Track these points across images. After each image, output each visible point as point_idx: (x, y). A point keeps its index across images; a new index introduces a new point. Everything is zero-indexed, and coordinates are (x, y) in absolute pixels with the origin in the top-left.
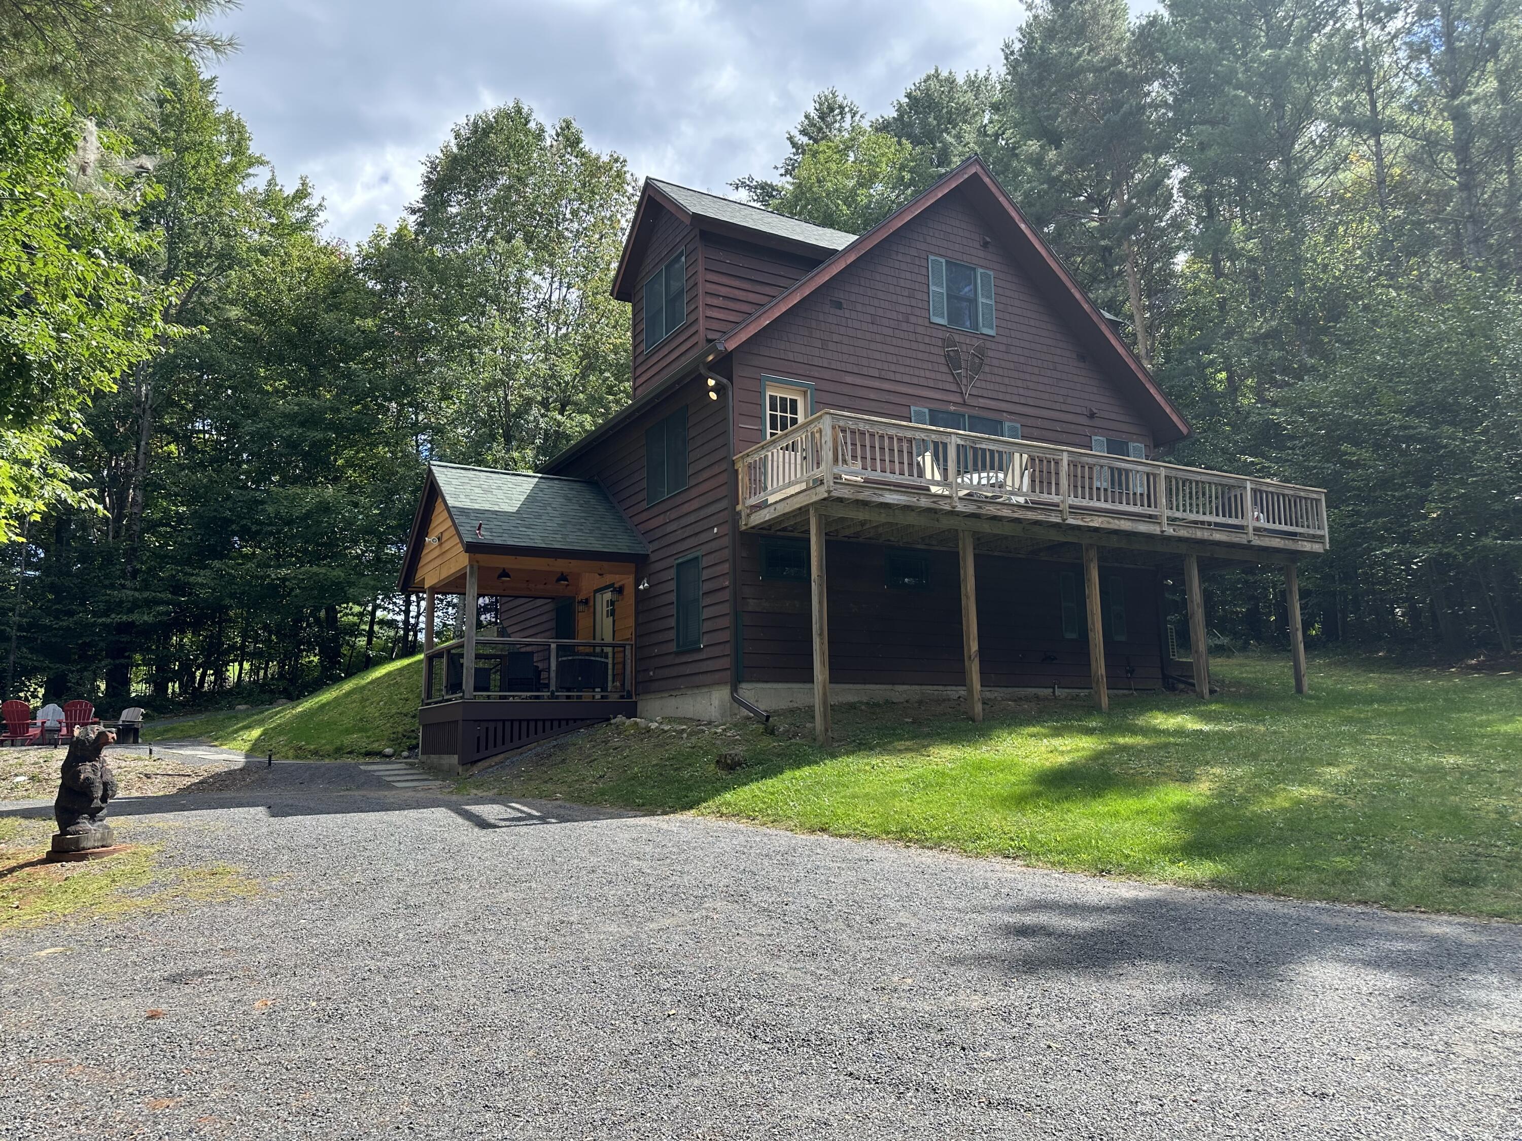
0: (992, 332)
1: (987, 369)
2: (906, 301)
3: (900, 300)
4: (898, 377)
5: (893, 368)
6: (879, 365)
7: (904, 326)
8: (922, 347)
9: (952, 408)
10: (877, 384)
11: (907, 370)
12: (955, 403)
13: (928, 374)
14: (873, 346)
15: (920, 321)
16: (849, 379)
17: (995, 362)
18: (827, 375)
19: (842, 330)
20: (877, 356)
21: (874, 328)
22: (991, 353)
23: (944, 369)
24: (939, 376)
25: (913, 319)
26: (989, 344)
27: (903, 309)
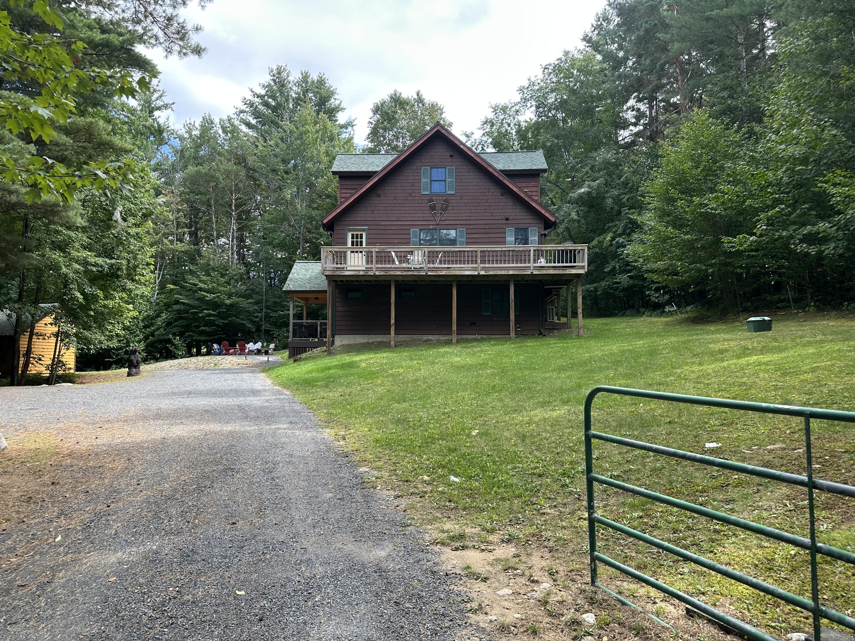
0: (453, 192)
1: (450, 208)
2: (410, 188)
3: (408, 188)
4: (405, 219)
5: (403, 215)
6: (397, 215)
7: (409, 198)
8: (417, 205)
9: (431, 227)
10: (395, 223)
11: (410, 215)
12: (432, 225)
13: (420, 215)
14: (394, 208)
15: (417, 195)
16: (383, 223)
17: (455, 205)
18: (373, 223)
19: (381, 205)
20: (396, 212)
21: (395, 202)
22: (452, 201)
23: (428, 212)
24: (425, 215)
25: (413, 195)
26: (451, 198)
27: (409, 191)
